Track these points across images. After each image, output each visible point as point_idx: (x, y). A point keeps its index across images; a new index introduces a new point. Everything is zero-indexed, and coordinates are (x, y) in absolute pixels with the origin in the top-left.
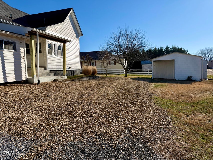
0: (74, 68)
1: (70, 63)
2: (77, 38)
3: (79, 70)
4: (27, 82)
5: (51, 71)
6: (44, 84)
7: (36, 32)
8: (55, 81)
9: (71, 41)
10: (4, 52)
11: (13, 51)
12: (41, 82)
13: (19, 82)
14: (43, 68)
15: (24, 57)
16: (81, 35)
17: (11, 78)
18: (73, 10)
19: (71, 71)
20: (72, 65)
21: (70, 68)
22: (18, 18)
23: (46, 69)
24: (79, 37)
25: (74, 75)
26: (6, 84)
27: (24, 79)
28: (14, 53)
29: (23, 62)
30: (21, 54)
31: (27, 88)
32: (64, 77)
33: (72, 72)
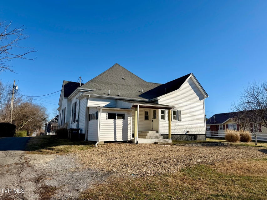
0: (194, 132)
1: (189, 127)
2: (200, 99)
3: (204, 135)
4: (131, 142)
5: (162, 135)
6: (141, 144)
7: (137, 106)
8: (155, 143)
9: (175, 107)
10: (116, 121)
11: (123, 120)
12: (139, 143)
13: (125, 142)
14: (155, 132)
15: (130, 124)
16: (206, 96)
17: (120, 138)
18: (193, 75)
19: (189, 135)
20: (192, 129)
21: (188, 132)
22: (149, 90)
23: (157, 132)
24: (203, 99)
25: (195, 140)
26: (115, 142)
27: (129, 139)
28: (123, 121)
29: (129, 127)
30: (128, 121)
31: (129, 146)
32: (167, 140)
33: (193, 137)
